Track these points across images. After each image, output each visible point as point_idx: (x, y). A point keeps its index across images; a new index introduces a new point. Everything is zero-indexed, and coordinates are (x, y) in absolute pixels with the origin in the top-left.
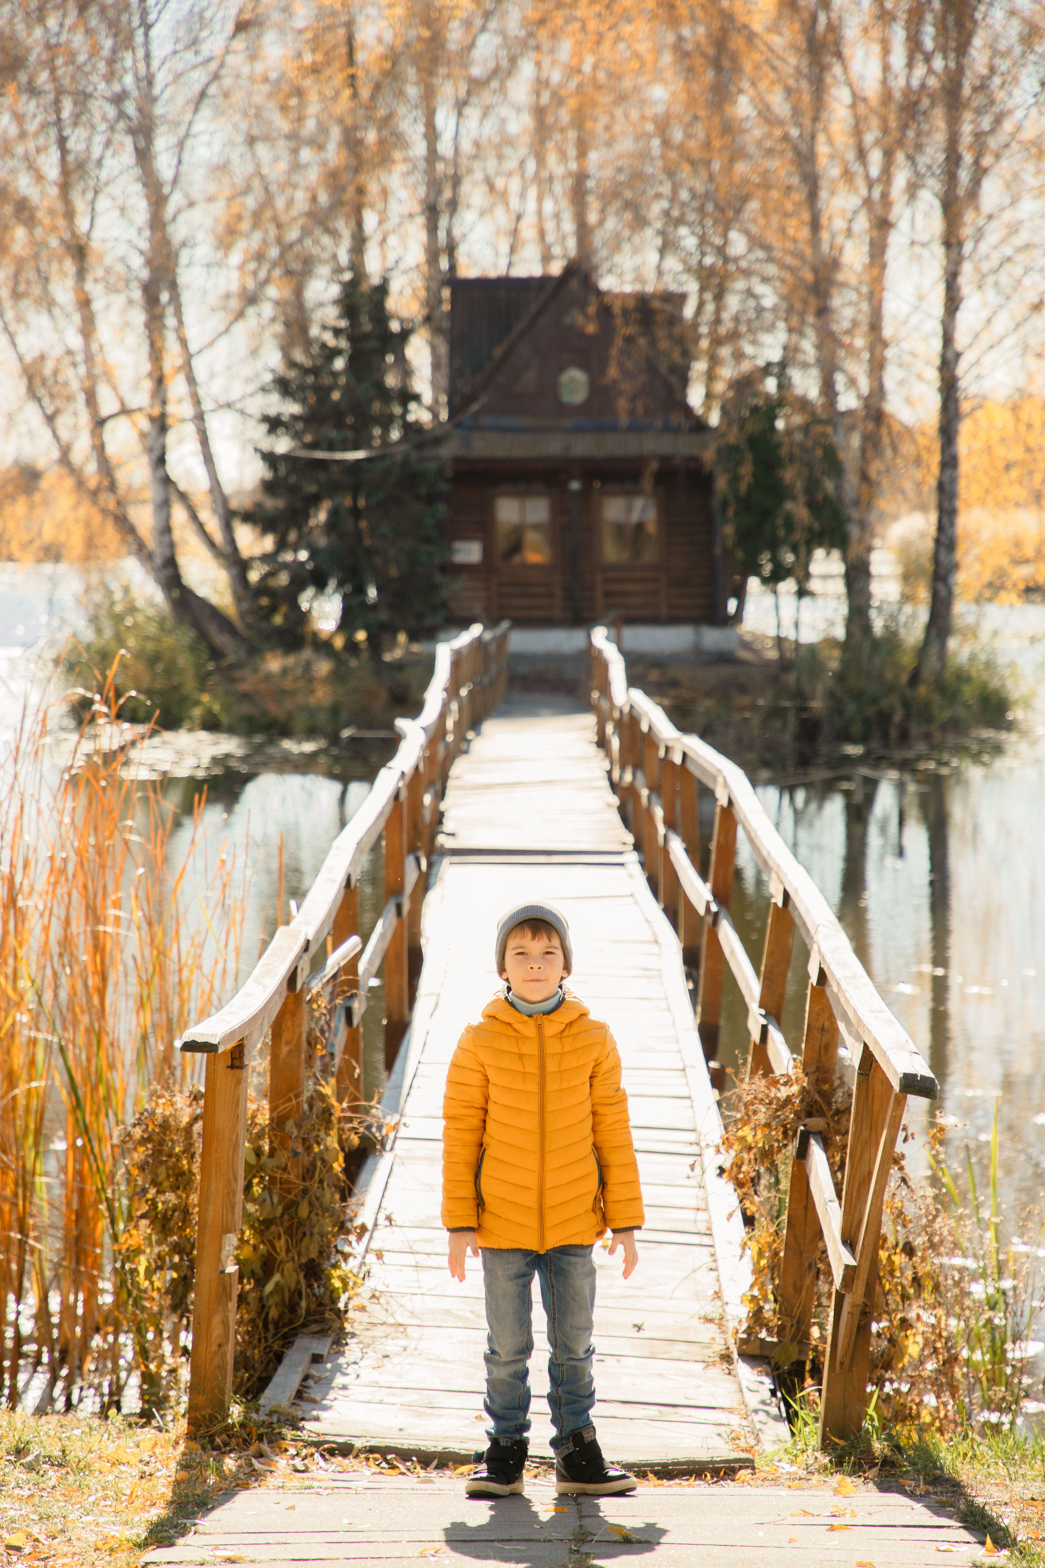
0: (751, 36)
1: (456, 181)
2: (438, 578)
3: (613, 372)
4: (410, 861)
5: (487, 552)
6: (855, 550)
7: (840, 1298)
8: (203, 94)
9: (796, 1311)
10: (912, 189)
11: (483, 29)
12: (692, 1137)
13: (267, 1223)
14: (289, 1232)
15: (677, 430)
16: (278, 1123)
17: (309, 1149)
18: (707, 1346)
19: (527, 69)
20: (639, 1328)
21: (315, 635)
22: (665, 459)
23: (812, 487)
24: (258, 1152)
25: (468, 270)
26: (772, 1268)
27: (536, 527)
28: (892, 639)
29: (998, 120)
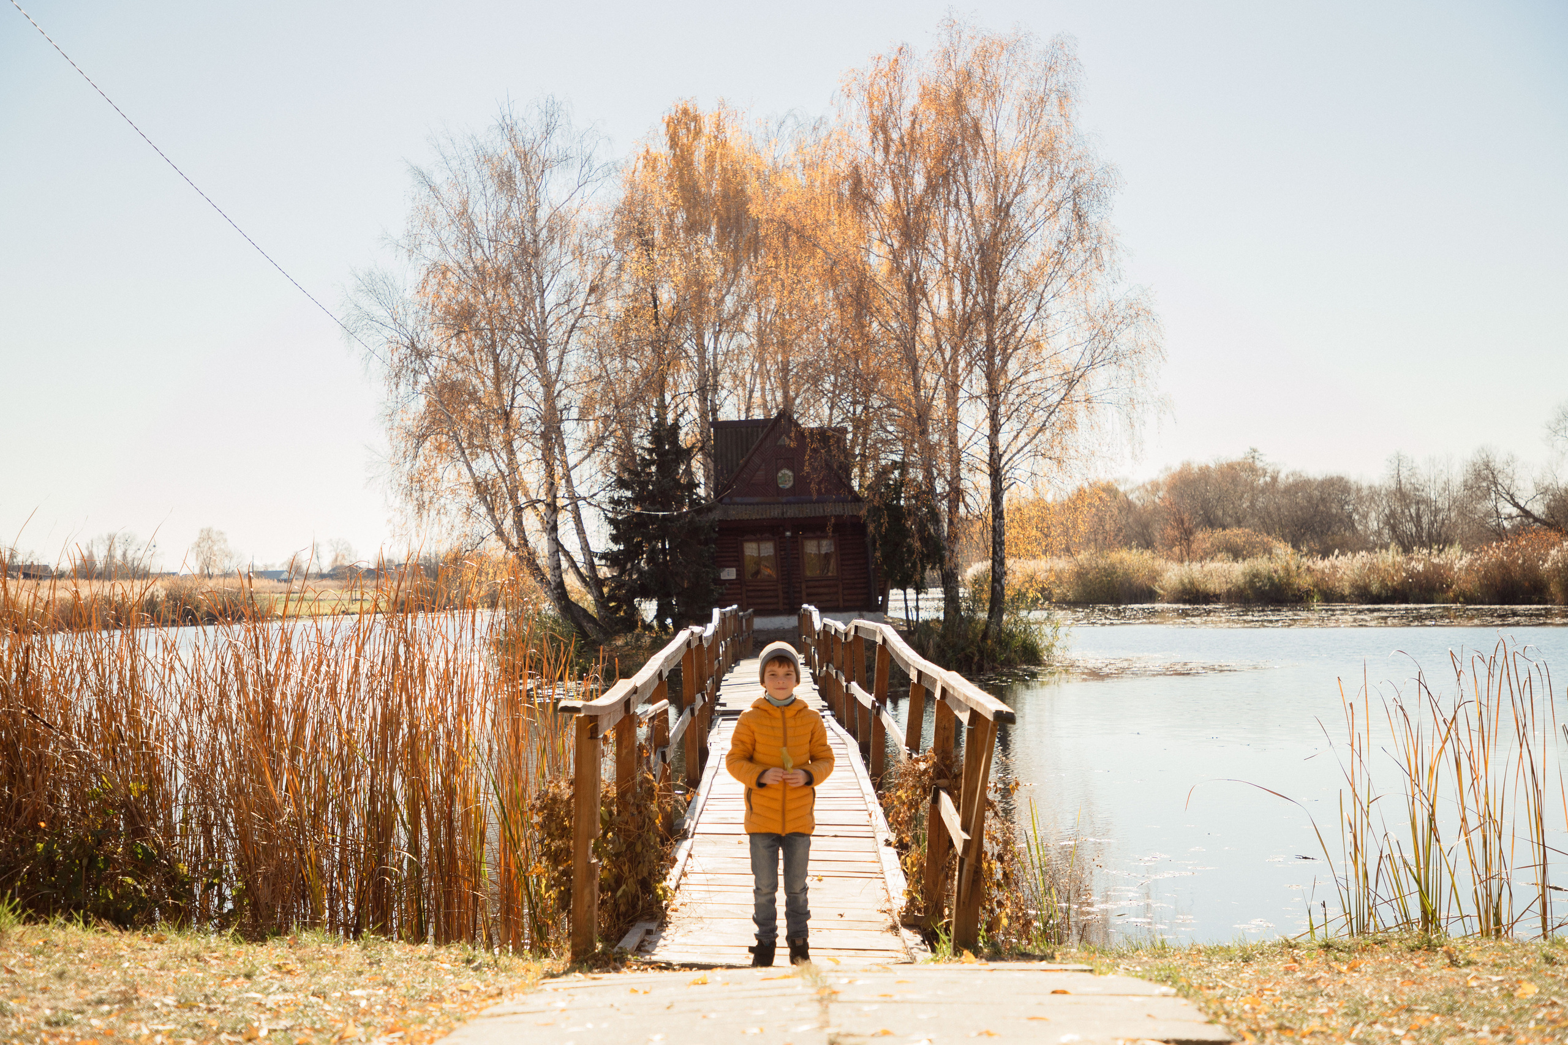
0: (876, 285)
1: (716, 373)
2: (712, 587)
3: (807, 469)
4: (699, 696)
5: (739, 573)
6: (947, 567)
7: (962, 860)
8: (573, 326)
9: (935, 897)
10: (970, 366)
11: (728, 292)
12: (869, 828)
13: (617, 855)
14: (630, 861)
15: (844, 501)
16: (622, 795)
17: (640, 812)
18: (883, 923)
19: (753, 312)
20: (842, 916)
21: (643, 621)
22: (837, 517)
23: (922, 528)
24: (611, 813)
25: (722, 416)
26: (920, 872)
27: (766, 558)
28: (971, 620)
29: (1015, 329)
